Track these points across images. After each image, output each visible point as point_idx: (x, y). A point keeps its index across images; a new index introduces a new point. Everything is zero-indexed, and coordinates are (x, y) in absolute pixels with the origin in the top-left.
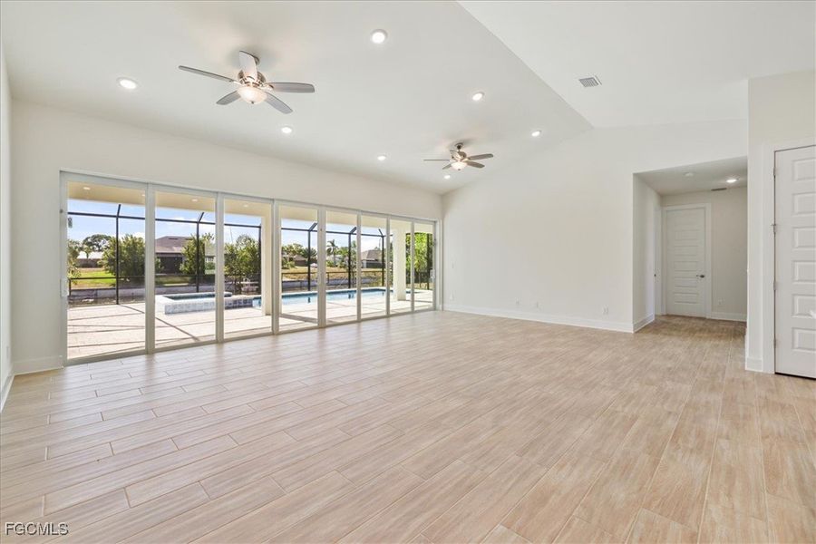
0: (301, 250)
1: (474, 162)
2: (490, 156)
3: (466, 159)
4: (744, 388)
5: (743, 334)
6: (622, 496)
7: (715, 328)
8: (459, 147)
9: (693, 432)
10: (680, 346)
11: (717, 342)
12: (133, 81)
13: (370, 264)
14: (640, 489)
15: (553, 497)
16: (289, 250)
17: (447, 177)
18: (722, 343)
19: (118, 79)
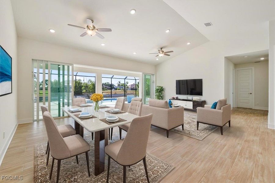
0: (109, 84)
1: (166, 54)
2: (172, 51)
3: (164, 53)
4: (268, 135)
5: (267, 115)
6: (220, 174)
7: (256, 112)
8: (161, 49)
9: (248, 151)
10: (242, 119)
11: (257, 118)
12: (53, 30)
13: (132, 89)
14: (227, 172)
15: (194, 173)
16: (105, 84)
17: (157, 59)
18: (259, 118)
19: (49, 30)
